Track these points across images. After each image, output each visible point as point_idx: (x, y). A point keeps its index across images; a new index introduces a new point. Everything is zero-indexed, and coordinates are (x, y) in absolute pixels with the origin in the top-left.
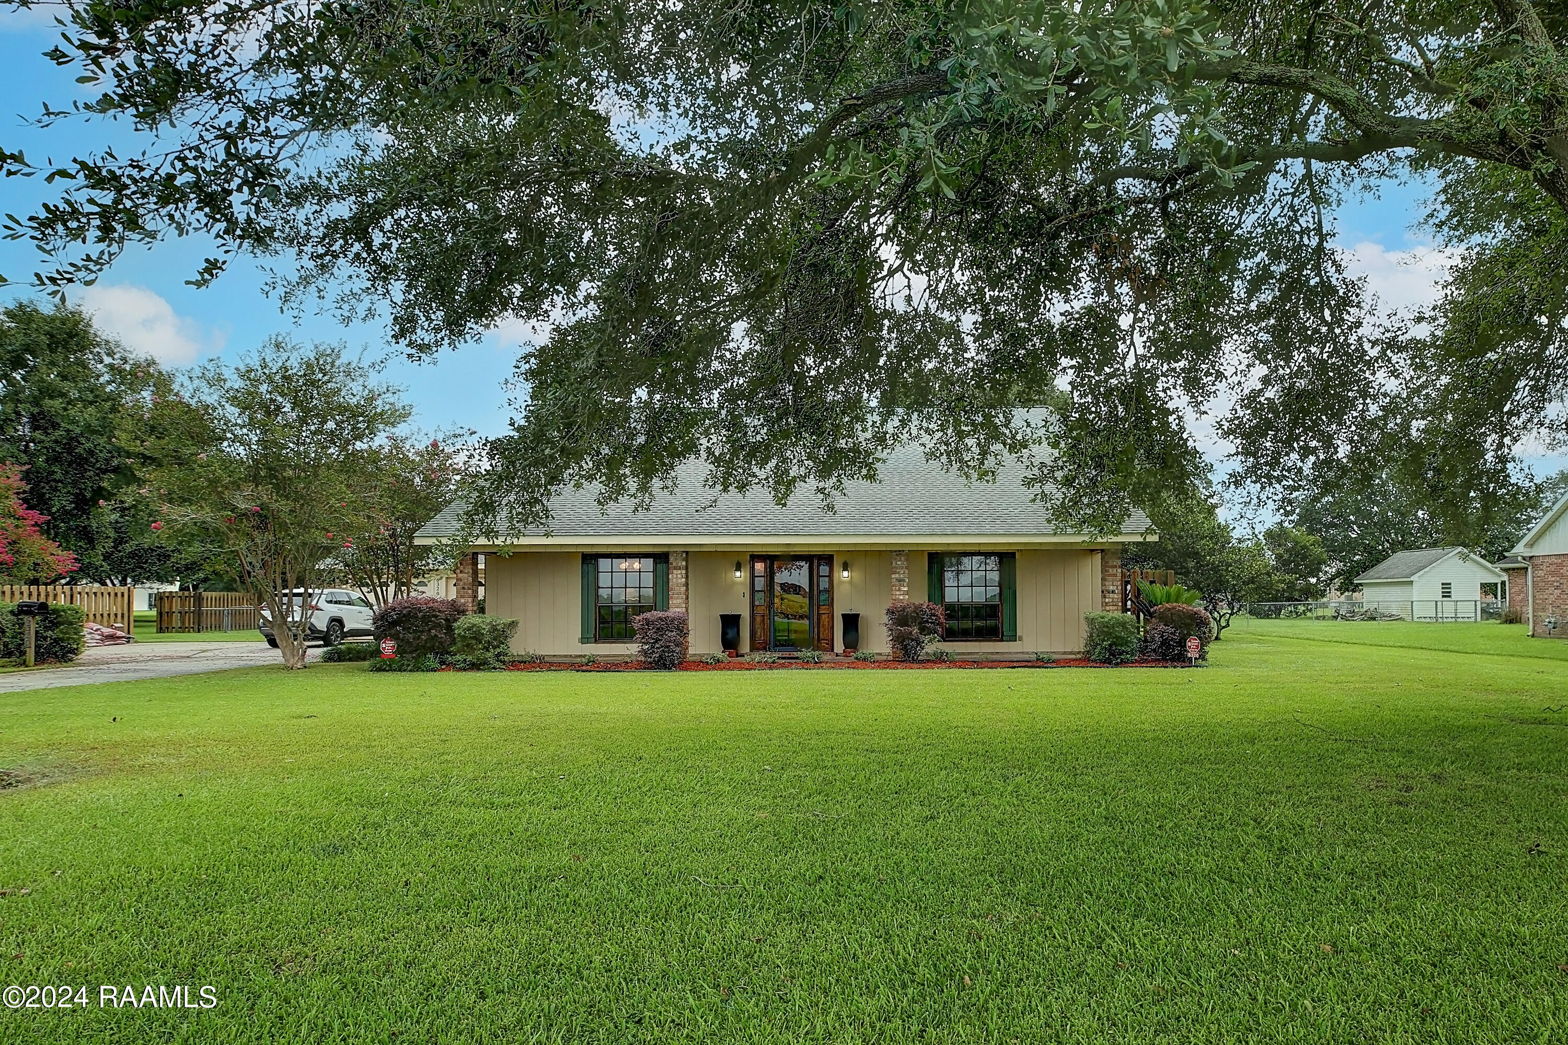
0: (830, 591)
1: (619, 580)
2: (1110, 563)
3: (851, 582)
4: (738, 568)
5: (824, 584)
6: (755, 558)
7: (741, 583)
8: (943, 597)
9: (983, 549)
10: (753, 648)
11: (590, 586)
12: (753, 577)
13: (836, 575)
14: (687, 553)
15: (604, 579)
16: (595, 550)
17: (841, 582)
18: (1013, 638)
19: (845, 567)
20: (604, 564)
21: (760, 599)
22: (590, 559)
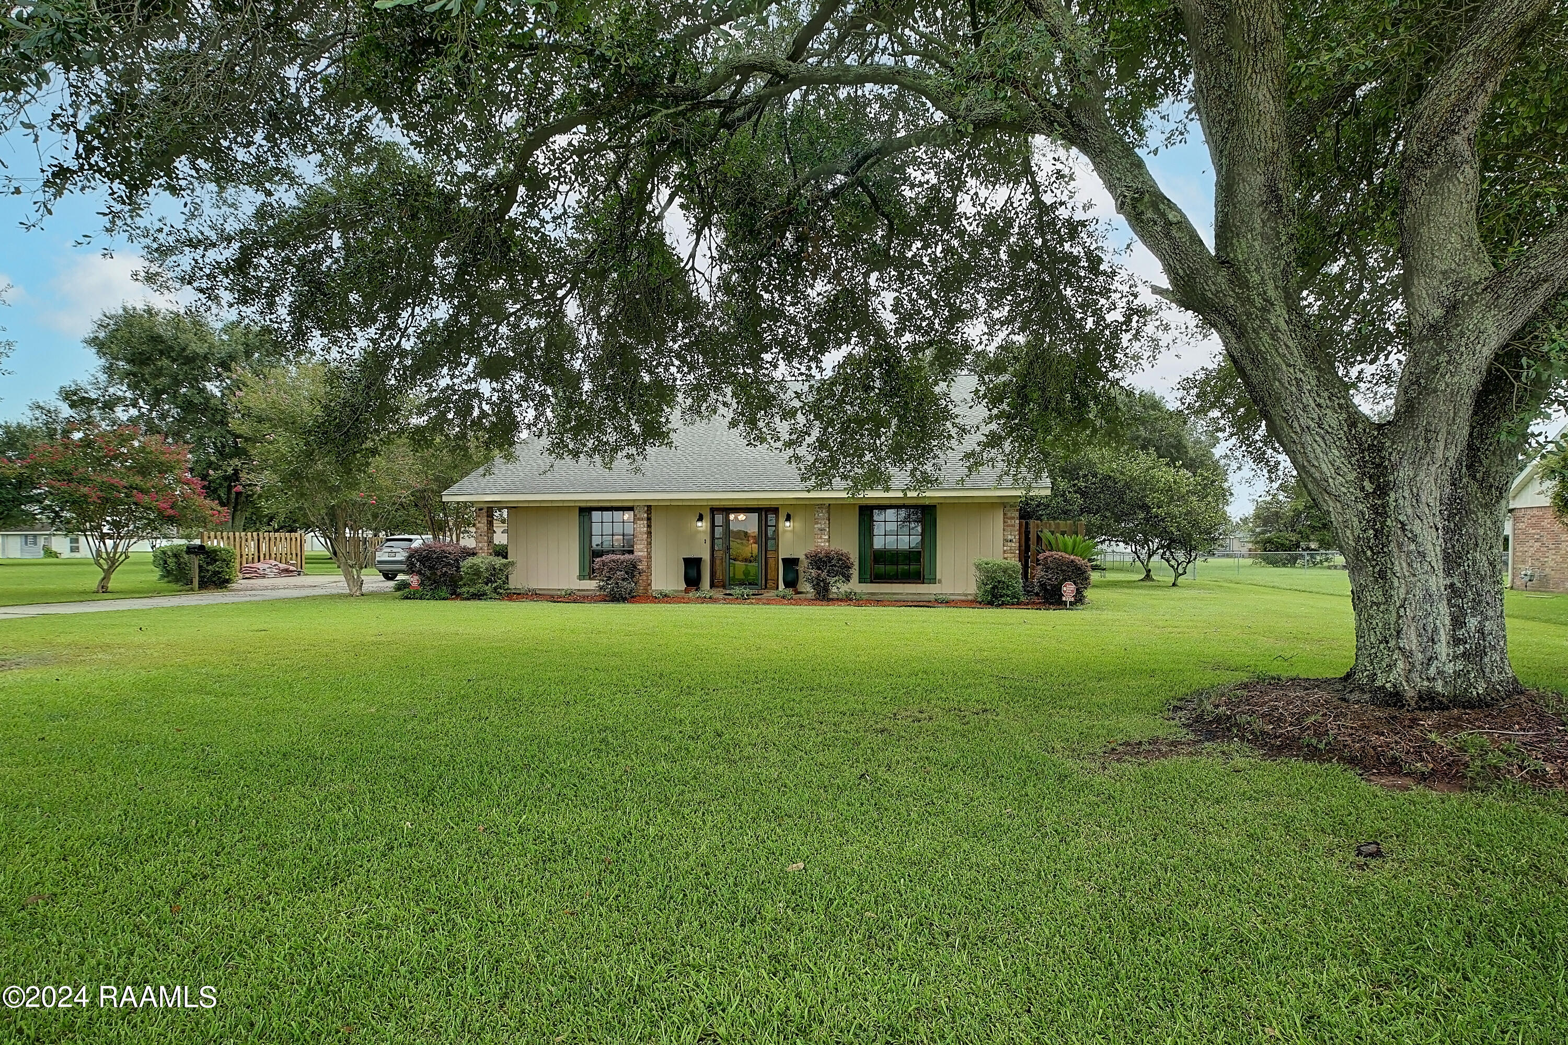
0: (776, 538)
1: (607, 529)
2: (1009, 515)
3: (793, 531)
4: (701, 518)
5: (770, 531)
6: (714, 510)
7: (704, 532)
8: (872, 545)
9: (894, 502)
10: (712, 585)
11: (586, 534)
12: (713, 526)
13: (781, 525)
14: (649, 507)
15: (596, 529)
16: (589, 504)
17: (785, 531)
18: (933, 580)
19: (788, 518)
20: (596, 515)
21: (719, 545)
22: (585, 511)
